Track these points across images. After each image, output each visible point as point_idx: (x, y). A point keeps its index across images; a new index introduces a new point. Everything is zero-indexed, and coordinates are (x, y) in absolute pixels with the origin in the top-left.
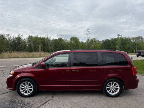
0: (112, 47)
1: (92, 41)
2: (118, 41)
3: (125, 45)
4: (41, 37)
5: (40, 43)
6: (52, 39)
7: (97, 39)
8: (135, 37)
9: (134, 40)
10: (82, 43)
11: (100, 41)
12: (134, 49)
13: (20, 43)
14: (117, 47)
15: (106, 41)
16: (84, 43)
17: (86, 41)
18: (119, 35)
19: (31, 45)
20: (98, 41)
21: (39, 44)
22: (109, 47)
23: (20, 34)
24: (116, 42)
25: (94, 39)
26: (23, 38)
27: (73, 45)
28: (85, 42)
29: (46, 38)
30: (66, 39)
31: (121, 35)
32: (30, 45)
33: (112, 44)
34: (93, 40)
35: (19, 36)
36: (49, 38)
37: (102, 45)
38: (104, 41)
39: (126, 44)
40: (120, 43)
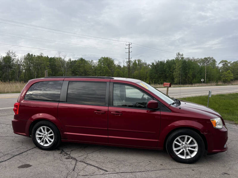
0: (167, 75)
1: (135, 64)
2: (177, 64)
3: (187, 71)
4: (50, 57)
5: (47, 68)
6: (67, 59)
7: (143, 61)
8: (203, 58)
9: (200, 63)
10: (119, 67)
11: (147, 64)
12: (202, 78)
13: (10, 67)
14: (175, 73)
15: (157, 64)
16: (122, 67)
17: (126, 65)
18: (179, 53)
19: (30, 70)
20: (146, 64)
21: (45, 68)
22: (162, 74)
23: (11, 51)
24: (174, 65)
25: (139, 61)
26: (17, 57)
27: (104, 70)
28: (124, 66)
29: (57, 58)
30: (92, 61)
31: (182, 55)
32: (28, 70)
33: (167, 69)
34: (137, 62)
35: (8, 54)
36: (63, 58)
37: (151, 70)
38: (155, 64)
39: (189, 68)
40: (180, 67)
